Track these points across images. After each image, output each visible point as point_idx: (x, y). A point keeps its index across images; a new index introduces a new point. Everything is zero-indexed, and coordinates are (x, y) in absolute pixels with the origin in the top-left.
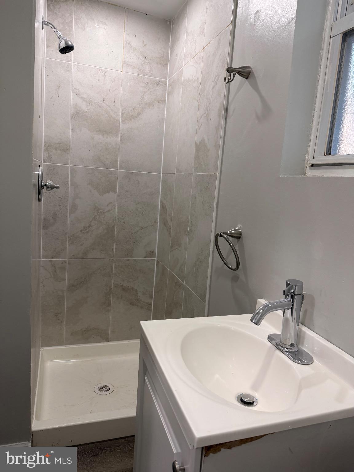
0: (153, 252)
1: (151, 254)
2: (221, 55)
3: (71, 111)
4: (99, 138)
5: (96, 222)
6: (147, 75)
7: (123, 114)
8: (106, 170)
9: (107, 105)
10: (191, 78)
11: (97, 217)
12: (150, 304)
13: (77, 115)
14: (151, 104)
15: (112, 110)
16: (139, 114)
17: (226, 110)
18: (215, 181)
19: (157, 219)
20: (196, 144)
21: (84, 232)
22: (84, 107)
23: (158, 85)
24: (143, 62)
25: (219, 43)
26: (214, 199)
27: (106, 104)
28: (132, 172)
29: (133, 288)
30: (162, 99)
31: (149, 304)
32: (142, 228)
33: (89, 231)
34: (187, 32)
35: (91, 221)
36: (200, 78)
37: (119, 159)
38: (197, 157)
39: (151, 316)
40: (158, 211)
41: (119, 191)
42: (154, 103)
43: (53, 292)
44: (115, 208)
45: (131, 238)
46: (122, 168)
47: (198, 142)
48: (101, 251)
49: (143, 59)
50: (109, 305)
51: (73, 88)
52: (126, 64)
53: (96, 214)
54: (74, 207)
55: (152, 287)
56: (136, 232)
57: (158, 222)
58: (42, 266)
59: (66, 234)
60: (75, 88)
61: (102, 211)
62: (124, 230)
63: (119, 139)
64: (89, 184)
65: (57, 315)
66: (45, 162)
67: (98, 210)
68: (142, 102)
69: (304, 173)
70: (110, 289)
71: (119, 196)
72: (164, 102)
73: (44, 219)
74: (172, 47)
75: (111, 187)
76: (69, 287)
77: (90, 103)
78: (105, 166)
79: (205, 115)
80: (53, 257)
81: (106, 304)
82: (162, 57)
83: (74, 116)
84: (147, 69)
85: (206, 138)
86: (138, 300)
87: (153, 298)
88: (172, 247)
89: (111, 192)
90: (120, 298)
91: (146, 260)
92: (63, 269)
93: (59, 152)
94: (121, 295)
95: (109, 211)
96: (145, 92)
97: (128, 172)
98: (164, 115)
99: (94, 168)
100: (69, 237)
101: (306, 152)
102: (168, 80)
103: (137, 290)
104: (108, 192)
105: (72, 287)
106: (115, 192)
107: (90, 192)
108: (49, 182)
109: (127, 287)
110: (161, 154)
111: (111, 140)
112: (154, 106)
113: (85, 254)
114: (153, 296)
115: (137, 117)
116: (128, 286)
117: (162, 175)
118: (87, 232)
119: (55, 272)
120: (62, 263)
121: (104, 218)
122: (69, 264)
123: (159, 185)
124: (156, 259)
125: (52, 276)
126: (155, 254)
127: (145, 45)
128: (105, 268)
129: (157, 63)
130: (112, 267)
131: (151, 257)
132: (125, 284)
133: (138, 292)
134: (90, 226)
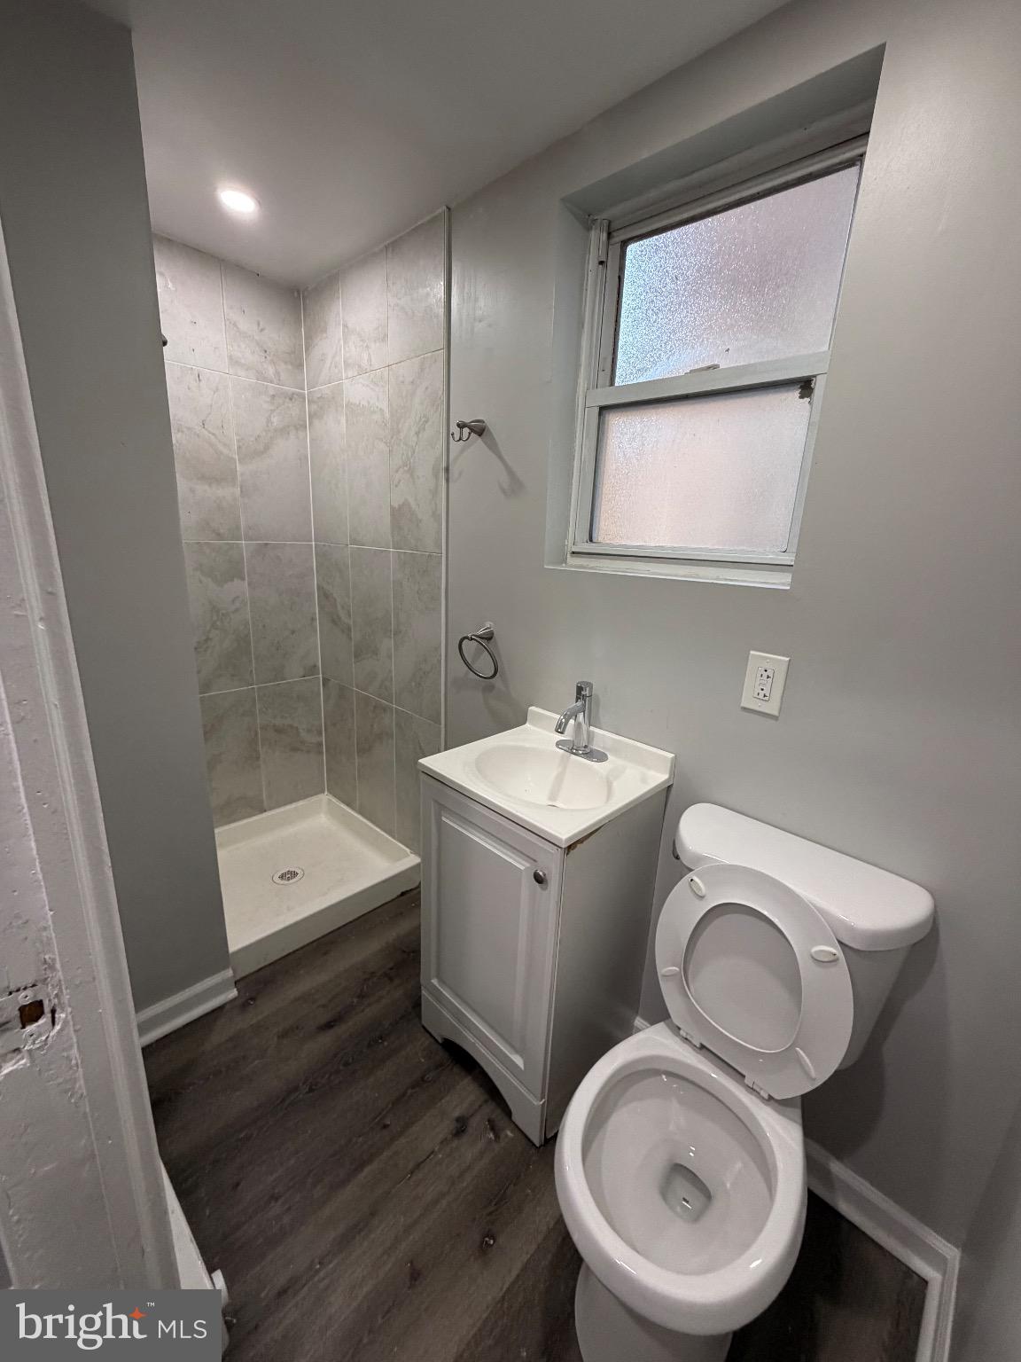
0: (315, 666)
1: (312, 670)
2: (427, 388)
4: (203, 490)
5: (218, 631)
6: (271, 382)
7: (239, 447)
8: (223, 543)
9: (210, 433)
10: (365, 403)
11: (218, 623)
12: (320, 744)
14: (283, 431)
15: (219, 441)
16: (267, 448)
17: (447, 470)
18: (440, 563)
19: (315, 614)
20: (392, 508)
23: (291, 399)
24: (262, 360)
25: (422, 370)
26: (439, 588)
27: (208, 431)
28: (267, 544)
29: (291, 727)
32: (293, 632)
34: (345, 326)
35: (209, 631)
36: (386, 410)
37: (243, 524)
38: (396, 527)
39: (323, 758)
40: (314, 599)
41: (249, 576)
42: (288, 429)
44: (245, 605)
45: (277, 649)
46: (248, 538)
47: (396, 505)
48: (233, 678)
49: (262, 354)
50: (258, 758)
52: (233, 361)
53: (215, 618)
55: (321, 718)
56: (285, 639)
57: (318, 619)
61: (224, 612)
62: (265, 638)
63: (238, 491)
67: (218, 611)
68: (269, 428)
69: (565, 561)
70: (256, 734)
71: (249, 584)
72: (305, 428)
74: (309, 338)
75: (234, 571)
78: (219, 536)
79: (406, 469)
81: (253, 758)
82: (292, 352)
84: (271, 371)
85: (412, 502)
86: (301, 742)
87: (323, 734)
88: (356, 656)
90: (273, 745)
91: (305, 680)
94: (274, 740)
95: (237, 610)
96: (272, 411)
97: (260, 544)
98: (306, 450)
101: (565, 537)
102: (306, 392)
103: (297, 728)
104: (231, 580)
106: (243, 579)
107: (201, 582)
109: (282, 726)
111: (226, 492)
112: (289, 434)
113: (207, 687)
114: (323, 732)
115: (263, 453)
116: (284, 725)
117: (315, 544)
118: (205, 651)
121: (229, 623)
123: (311, 560)
124: (321, 675)
126: (319, 668)
127: (262, 330)
128: (242, 703)
129: (286, 363)
130: (254, 699)
131: (312, 675)
132: (278, 722)
133: (301, 731)
134: (208, 639)
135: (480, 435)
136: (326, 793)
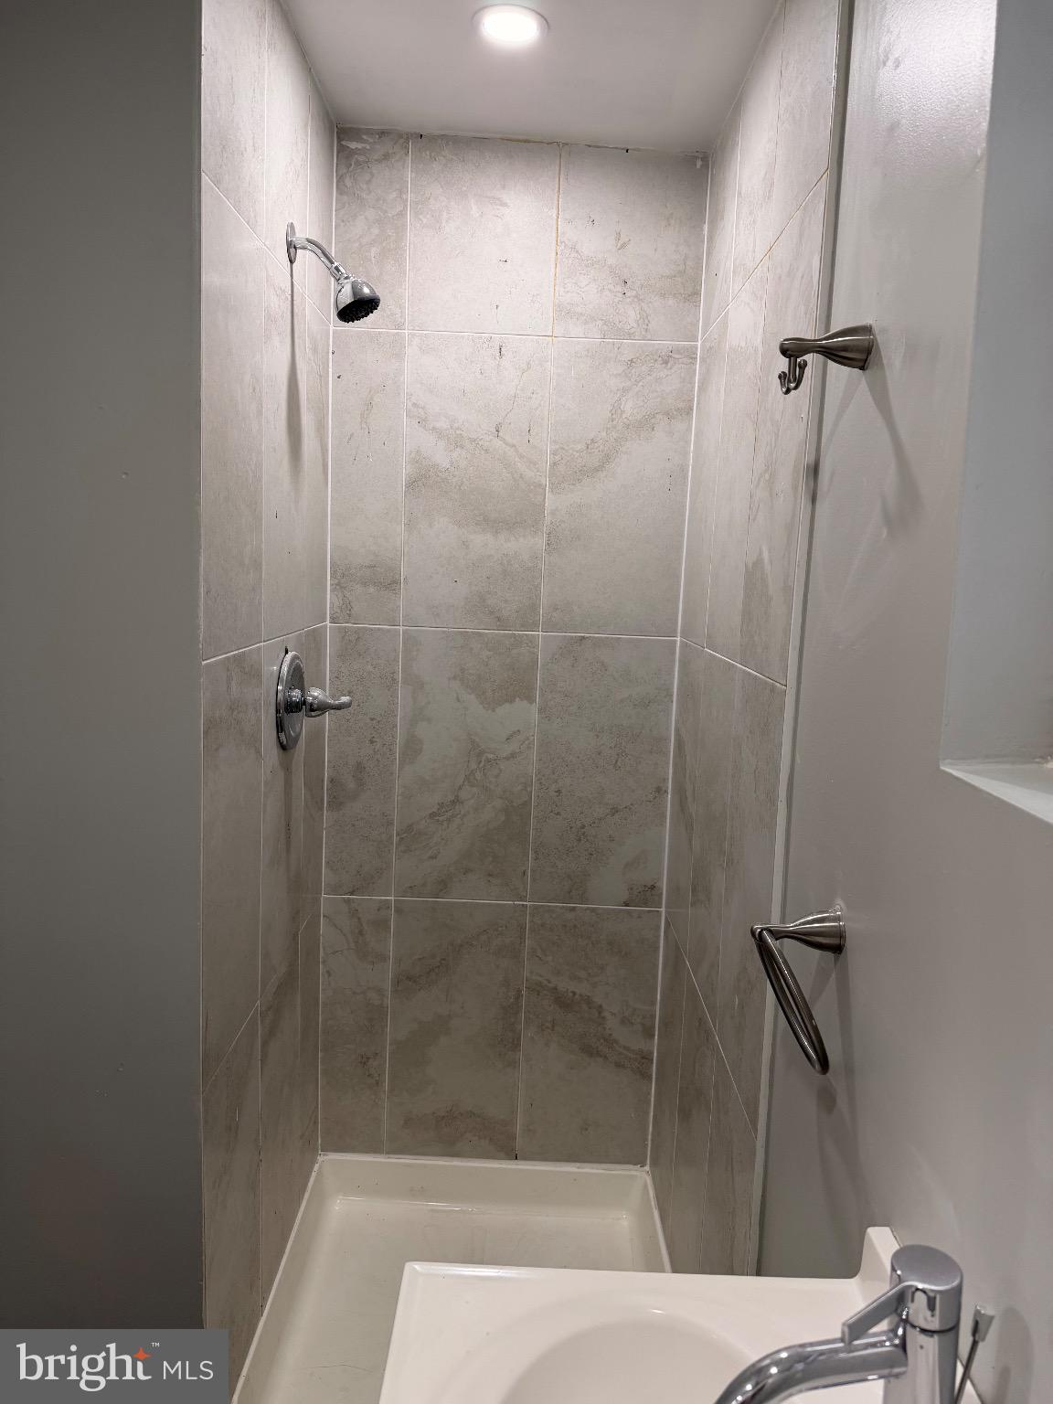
0: (653, 887)
1: (647, 894)
3: (405, 471)
4: (483, 543)
5: (475, 789)
6: (630, 336)
7: (554, 465)
8: (505, 635)
9: (507, 444)
10: (743, 344)
11: (478, 775)
12: (647, 1058)
13: (423, 480)
14: (644, 425)
15: (521, 457)
16: (607, 458)
18: (782, 714)
19: (665, 780)
20: (746, 569)
21: (441, 819)
22: (441, 456)
24: (616, 300)
27: (504, 440)
28: (583, 637)
29: (588, 1001)
30: (681, 405)
31: (643, 1058)
32: (615, 811)
33: (453, 816)
34: (740, 194)
35: (460, 788)
36: (761, 349)
37: (544, 601)
38: (747, 614)
39: (649, 1094)
40: (666, 754)
41: (542, 695)
42: (653, 421)
43: (354, 993)
44: (529, 748)
45: (580, 840)
46: (550, 626)
47: (750, 564)
48: (490, 878)
49: (619, 288)
50: (516, 1045)
51: (410, 404)
52: (564, 312)
53: (473, 766)
54: (413, 747)
55: (653, 1003)
56: (596, 821)
57: (670, 791)
58: (324, 916)
59: (390, 823)
60: (414, 404)
61: (491, 756)
62: (558, 814)
63: (541, 542)
64: (455, 678)
65: (364, 1061)
66: (333, 620)
67: (480, 754)
68: (614, 423)
70: (518, 996)
71: (541, 710)
72: (688, 413)
73: (332, 781)
75: (516, 686)
76: (397, 982)
77: (457, 442)
78: (501, 622)
79: (767, 476)
80: (354, 891)
81: (506, 1044)
82: (680, 272)
83: (412, 484)
84: (631, 315)
85: (766, 555)
86: (606, 1040)
87: (656, 1037)
89: (517, 699)
90: (548, 1028)
91: (629, 912)
92: (381, 924)
93: (372, 590)
94: (549, 1018)
95: (513, 755)
96: (625, 390)
97: (572, 637)
98: (686, 454)
99: (468, 632)
100: (398, 834)
102: (699, 344)
103: (601, 1006)
104: (511, 701)
105: (408, 982)
106: (531, 699)
107: (458, 700)
108: (316, 694)
109: (571, 995)
110: (678, 577)
111: (519, 546)
112: (653, 429)
113: (443, 886)
114: (657, 1033)
115: (596, 470)
116: (574, 993)
117: (681, 641)
118: (449, 820)
119: (361, 933)
120: (379, 910)
121: (497, 776)
122: (398, 911)
123: (671, 673)
124: (663, 910)
125: (353, 945)
126: (662, 894)
127: (623, 246)
128: (500, 929)
129: (663, 296)
130: (522, 928)
131: (646, 905)
132: (564, 985)
133: (606, 1014)
134: (456, 801)
135: (862, 368)
136: (647, 1168)
